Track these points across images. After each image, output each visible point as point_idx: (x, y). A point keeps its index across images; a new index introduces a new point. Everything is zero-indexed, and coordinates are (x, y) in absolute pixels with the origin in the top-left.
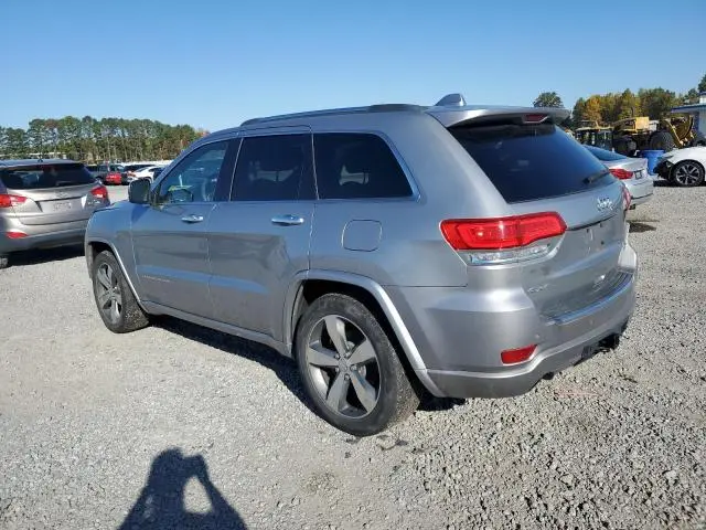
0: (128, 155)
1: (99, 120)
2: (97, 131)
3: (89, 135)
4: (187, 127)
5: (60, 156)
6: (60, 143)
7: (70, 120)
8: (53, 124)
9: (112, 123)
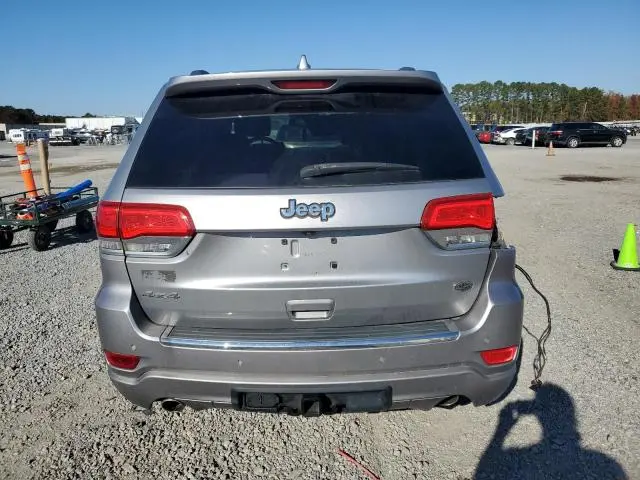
0: (529, 117)
1: (508, 84)
2: (505, 94)
3: (498, 97)
4: (594, 90)
5: (471, 116)
6: (473, 105)
7: (484, 85)
8: (470, 88)
9: (519, 87)
